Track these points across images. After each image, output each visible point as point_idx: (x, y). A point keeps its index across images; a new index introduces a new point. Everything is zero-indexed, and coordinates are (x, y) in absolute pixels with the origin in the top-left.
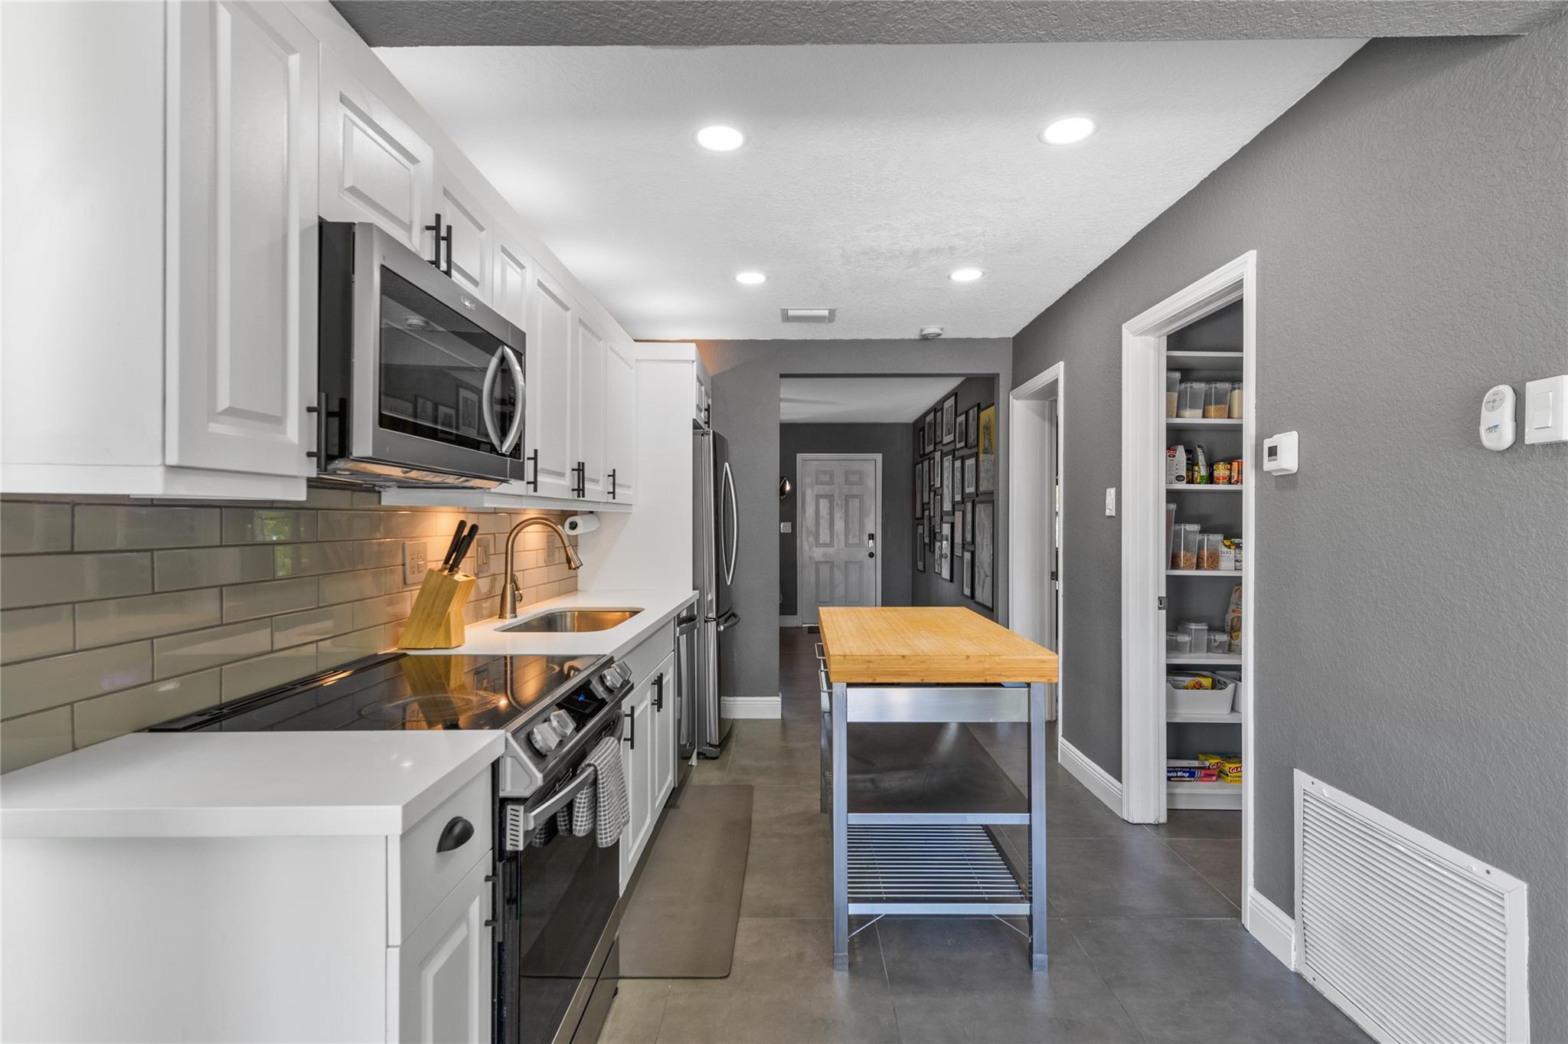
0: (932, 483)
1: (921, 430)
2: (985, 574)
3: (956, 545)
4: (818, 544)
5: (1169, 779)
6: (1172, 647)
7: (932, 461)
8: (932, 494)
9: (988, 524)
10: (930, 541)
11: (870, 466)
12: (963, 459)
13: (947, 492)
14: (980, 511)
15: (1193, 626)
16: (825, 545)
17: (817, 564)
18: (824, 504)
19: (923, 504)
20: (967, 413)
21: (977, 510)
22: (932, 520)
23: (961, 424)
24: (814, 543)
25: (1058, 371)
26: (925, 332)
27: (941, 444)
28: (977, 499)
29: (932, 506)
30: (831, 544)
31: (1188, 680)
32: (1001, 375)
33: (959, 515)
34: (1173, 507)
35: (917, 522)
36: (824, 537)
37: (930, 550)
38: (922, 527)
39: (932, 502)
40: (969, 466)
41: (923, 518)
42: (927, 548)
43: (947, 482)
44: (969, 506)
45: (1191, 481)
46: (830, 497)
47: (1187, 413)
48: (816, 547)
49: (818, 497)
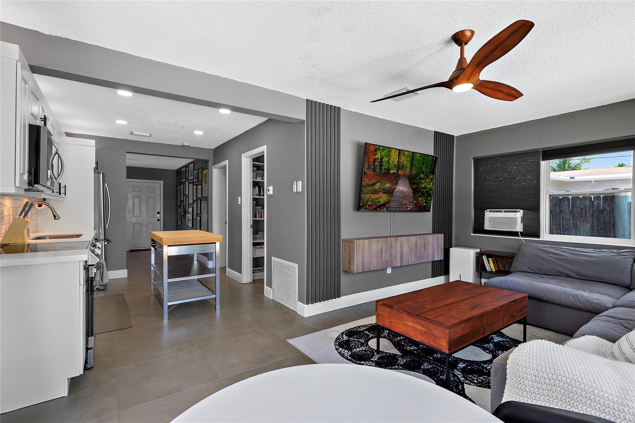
0: (185, 193)
1: (179, 173)
2: (205, 223)
3: (194, 215)
4: (134, 216)
5: (253, 273)
6: (254, 238)
7: (185, 185)
8: (185, 197)
9: (206, 207)
10: (184, 214)
11: (158, 185)
12: (197, 185)
13: (191, 196)
14: (203, 203)
15: (260, 233)
16: (137, 216)
17: (134, 224)
18: (137, 200)
19: (181, 201)
20: (198, 170)
21: (202, 202)
22: (185, 206)
23: (196, 173)
24: (132, 215)
25: (226, 162)
26: (184, 144)
27: (188, 179)
28: (202, 199)
29: (185, 201)
30: (140, 216)
31: (259, 247)
32: (210, 160)
33: (195, 204)
34: (255, 202)
35: (178, 207)
36: (137, 213)
37: (184, 217)
38: (180, 209)
39: (185, 200)
40: (199, 188)
41: (181, 206)
42: (183, 217)
43: (191, 193)
44: (199, 201)
45: (260, 196)
46: (140, 197)
47: (258, 178)
48: (133, 217)
49: (134, 197)
